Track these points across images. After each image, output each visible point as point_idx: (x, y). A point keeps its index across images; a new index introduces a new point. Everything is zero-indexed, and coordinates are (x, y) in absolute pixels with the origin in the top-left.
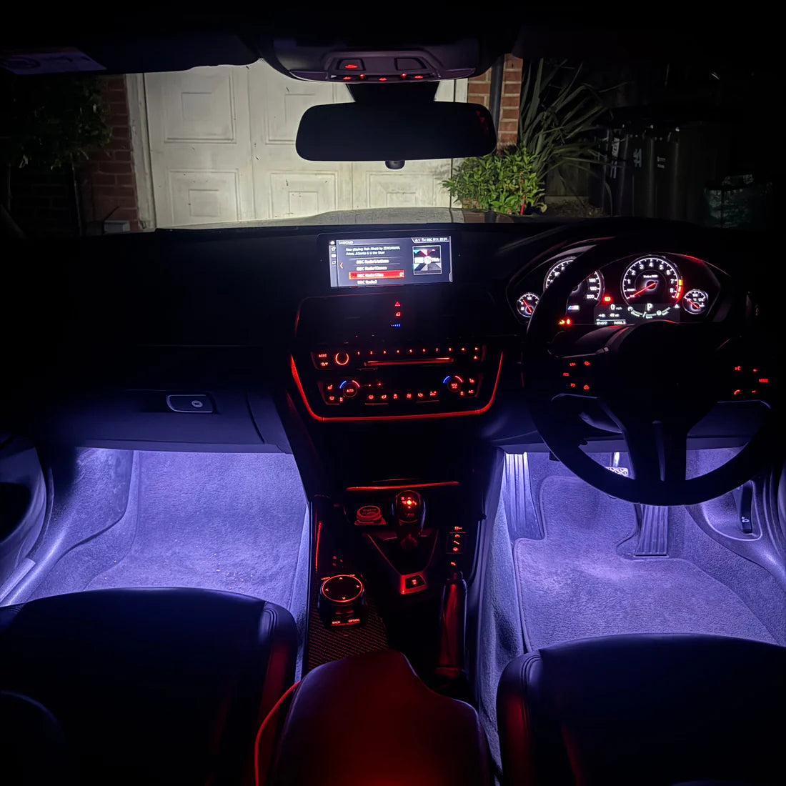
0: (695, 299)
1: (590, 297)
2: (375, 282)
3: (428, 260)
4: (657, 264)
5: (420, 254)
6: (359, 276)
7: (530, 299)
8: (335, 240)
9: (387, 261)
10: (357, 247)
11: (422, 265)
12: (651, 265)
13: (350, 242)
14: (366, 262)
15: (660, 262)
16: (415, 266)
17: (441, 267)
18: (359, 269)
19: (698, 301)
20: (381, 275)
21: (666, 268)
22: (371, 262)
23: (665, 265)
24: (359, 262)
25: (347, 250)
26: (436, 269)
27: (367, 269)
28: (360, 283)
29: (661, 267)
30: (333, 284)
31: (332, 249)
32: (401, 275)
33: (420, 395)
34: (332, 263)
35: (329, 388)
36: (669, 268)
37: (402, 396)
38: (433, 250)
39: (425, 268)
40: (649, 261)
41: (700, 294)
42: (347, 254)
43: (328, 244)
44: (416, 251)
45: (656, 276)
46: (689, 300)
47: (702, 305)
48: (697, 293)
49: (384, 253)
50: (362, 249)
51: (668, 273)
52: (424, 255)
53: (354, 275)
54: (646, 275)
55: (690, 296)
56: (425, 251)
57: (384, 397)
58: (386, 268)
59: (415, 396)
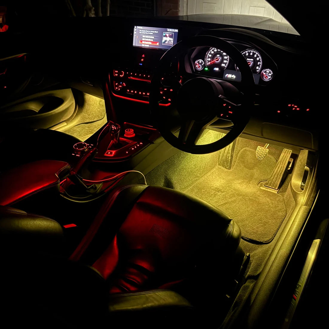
0: (267, 74)
1: (223, 65)
2: (148, 46)
3: (168, 39)
4: (254, 54)
5: (166, 36)
6: (143, 42)
7: (200, 62)
8: (136, 26)
9: (153, 37)
10: (144, 30)
11: (166, 41)
12: (251, 54)
13: (141, 28)
14: (146, 37)
15: (255, 53)
16: (163, 41)
17: (173, 42)
18: (143, 39)
19: (268, 75)
20: (150, 43)
21: (257, 57)
22: (148, 37)
23: (257, 55)
24: (144, 36)
25: (140, 31)
26: (171, 43)
27: (146, 40)
28: (143, 45)
29: (255, 56)
30: (134, 45)
31: (135, 30)
32: (158, 44)
33: (144, 94)
34: (134, 36)
35: (116, 84)
36: (259, 57)
37: (138, 92)
38: (171, 35)
39: (167, 43)
40: (251, 52)
41: (270, 72)
42: (140, 32)
43: (134, 28)
44: (164, 34)
45: (252, 60)
46: (264, 74)
47: (270, 77)
48: (269, 71)
49: (152, 34)
50: (145, 31)
51: (258, 59)
52: (167, 37)
53: (141, 41)
54: (248, 58)
55: (265, 72)
56: (167, 35)
57: (132, 91)
58: (152, 40)
59: (142, 93)
